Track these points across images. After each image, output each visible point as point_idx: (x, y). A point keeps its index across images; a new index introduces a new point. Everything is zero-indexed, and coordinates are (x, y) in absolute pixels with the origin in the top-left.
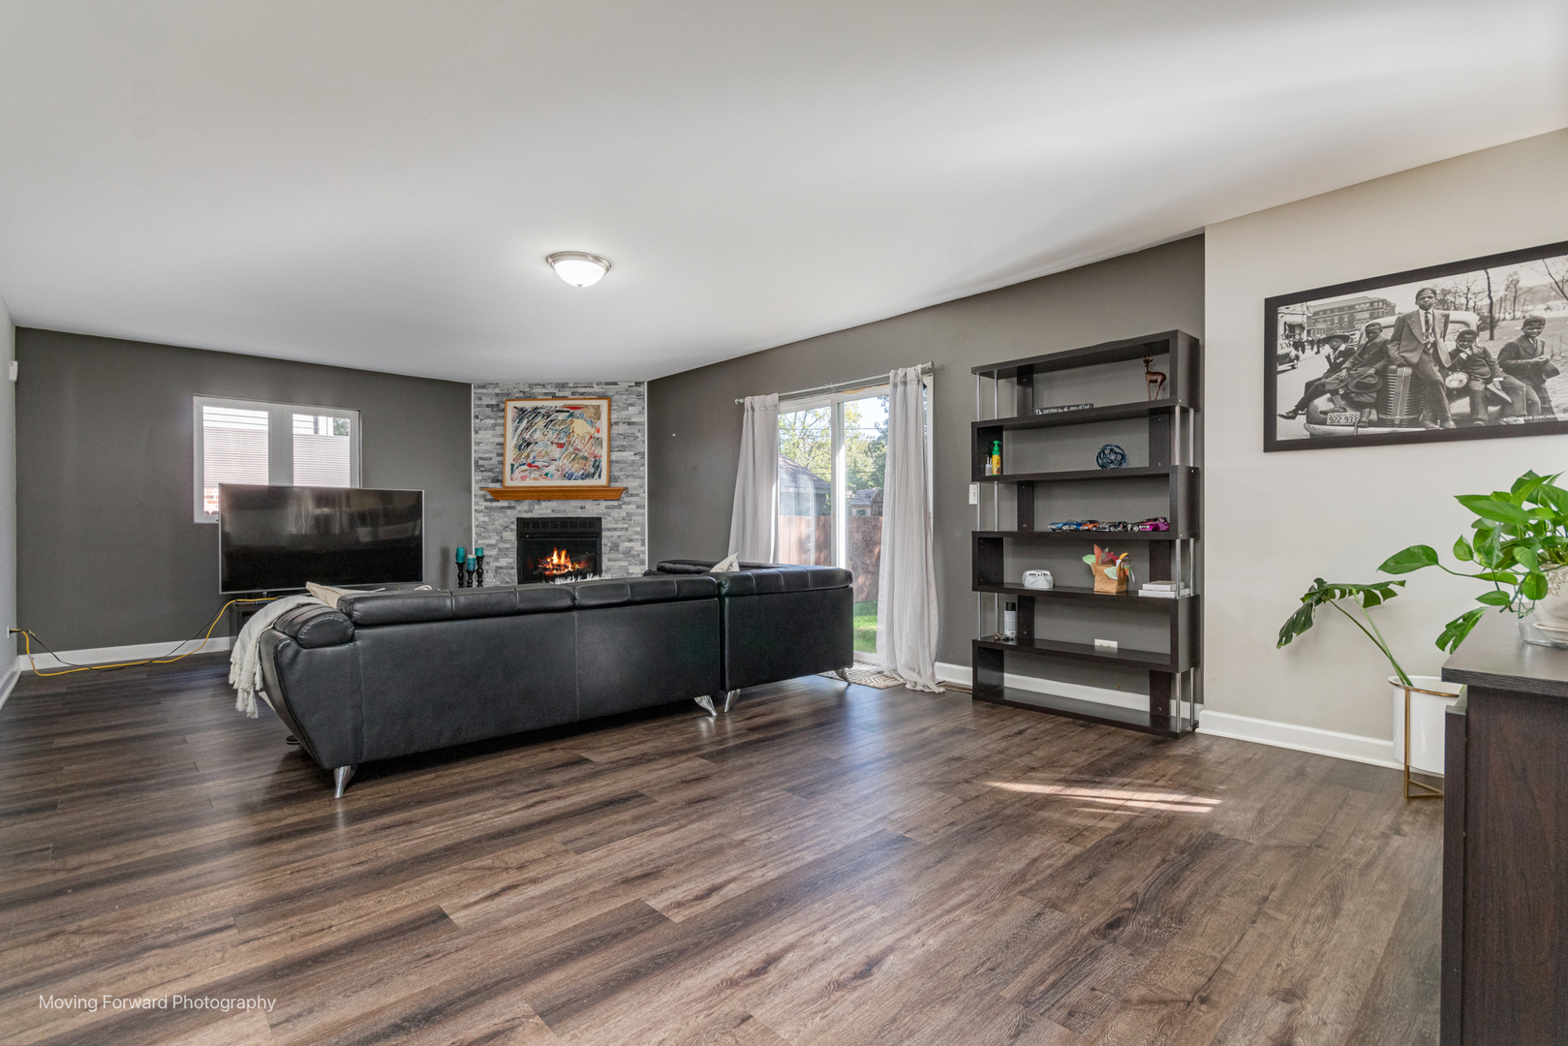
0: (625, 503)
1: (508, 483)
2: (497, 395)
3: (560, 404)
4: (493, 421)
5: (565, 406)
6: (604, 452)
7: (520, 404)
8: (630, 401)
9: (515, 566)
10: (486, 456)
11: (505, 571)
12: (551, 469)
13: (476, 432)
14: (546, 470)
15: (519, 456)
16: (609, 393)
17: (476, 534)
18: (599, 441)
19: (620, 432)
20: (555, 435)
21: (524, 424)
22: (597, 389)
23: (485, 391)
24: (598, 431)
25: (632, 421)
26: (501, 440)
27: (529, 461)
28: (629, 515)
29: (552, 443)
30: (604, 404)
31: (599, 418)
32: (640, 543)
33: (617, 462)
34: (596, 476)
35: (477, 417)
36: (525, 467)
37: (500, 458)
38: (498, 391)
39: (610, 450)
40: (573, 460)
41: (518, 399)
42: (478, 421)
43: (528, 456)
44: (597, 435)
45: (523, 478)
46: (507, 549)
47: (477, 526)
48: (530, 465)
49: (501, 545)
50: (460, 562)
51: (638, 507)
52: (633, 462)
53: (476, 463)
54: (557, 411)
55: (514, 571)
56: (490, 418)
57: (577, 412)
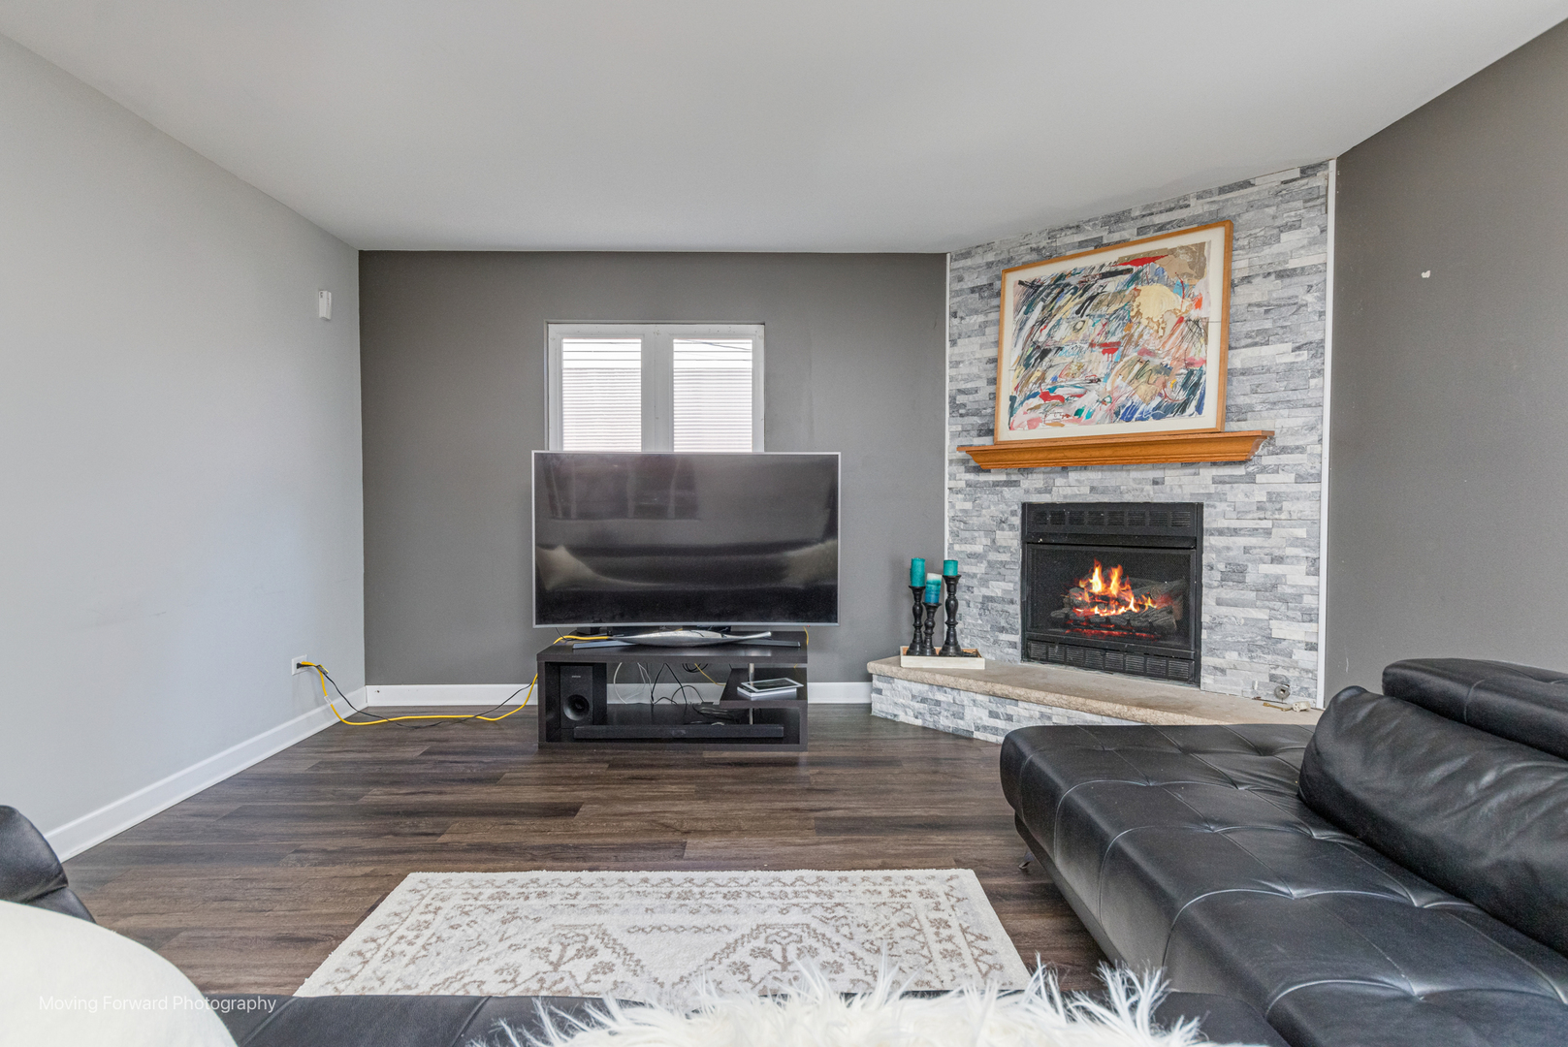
0: (1263, 470)
1: (1005, 434)
2: (989, 265)
3: (1109, 258)
5: (1122, 261)
6: (1210, 353)
7: (1028, 275)
8: (1288, 218)
9: (1017, 598)
10: (969, 385)
11: (999, 607)
12: (1089, 401)
13: (953, 343)
14: (1078, 404)
15: (1026, 380)
16: (1229, 212)
17: (951, 532)
18: (1199, 327)
19: (1256, 298)
20: (1099, 327)
21: (1036, 314)
22: (1198, 208)
23: (969, 262)
24: (1199, 305)
25: (1292, 264)
26: (991, 353)
27: (1045, 388)
28: (1275, 498)
29: (1092, 345)
30: (1214, 238)
31: (1201, 275)
32: (1303, 567)
33: (1246, 372)
34: (1191, 408)
35: (954, 315)
36: (1037, 401)
37: (991, 389)
38: (990, 257)
39: (1228, 346)
40: (1137, 376)
41: (1027, 265)
42: (956, 321)
43: (1042, 379)
44: (1194, 314)
45: (1032, 424)
46: (1004, 564)
47: (953, 519)
48: (1045, 396)
49: (993, 556)
50: (918, 585)
51: (1300, 479)
52: (1290, 368)
53: (953, 399)
54: (1104, 276)
55: (1016, 609)
56: (976, 312)
57: (1147, 269)
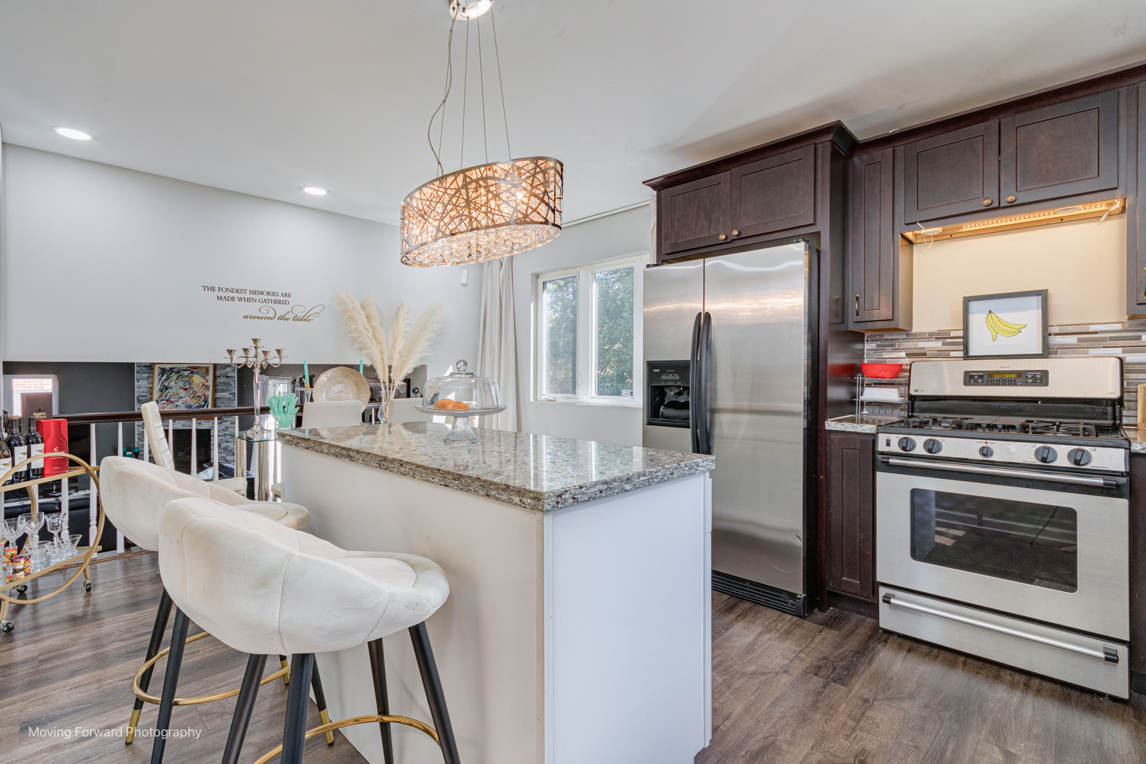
0: (224, 421)
3: (185, 366)
4: (147, 375)
5: (188, 367)
6: (210, 394)
7: (162, 366)
10: (144, 394)
12: (180, 403)
13: (138, 381)
14: (177, 403)
15: (161, 396)
17: (138, 438)
18: (207, 387)
19: (221, 381)
20: (182, 383)
21: (165, 377)
24: (207, 382)
25: (229, 375)
26: (151, 386)
27: (167, 398)
28: (227, 428)
29: (181, 388)
30: (211, 366)
31: (208, 374)
33: (219, 398)
34: (205, 407)
35: (138, 373)
36: (165, 402)
37: (151, 396)
39: (215, 391)
40: (193, 397)
41: (161, 363)
42: (139, 375)
43: (166, 396)
44: (206, 384)
45: (163, 408)
47: (138, 434)
48: (167, 401)
51: (232, 423)
52: (229, 398)
53: (138, 398)
54: (184, 370)
56: (146, 373)
57: (195, 370)
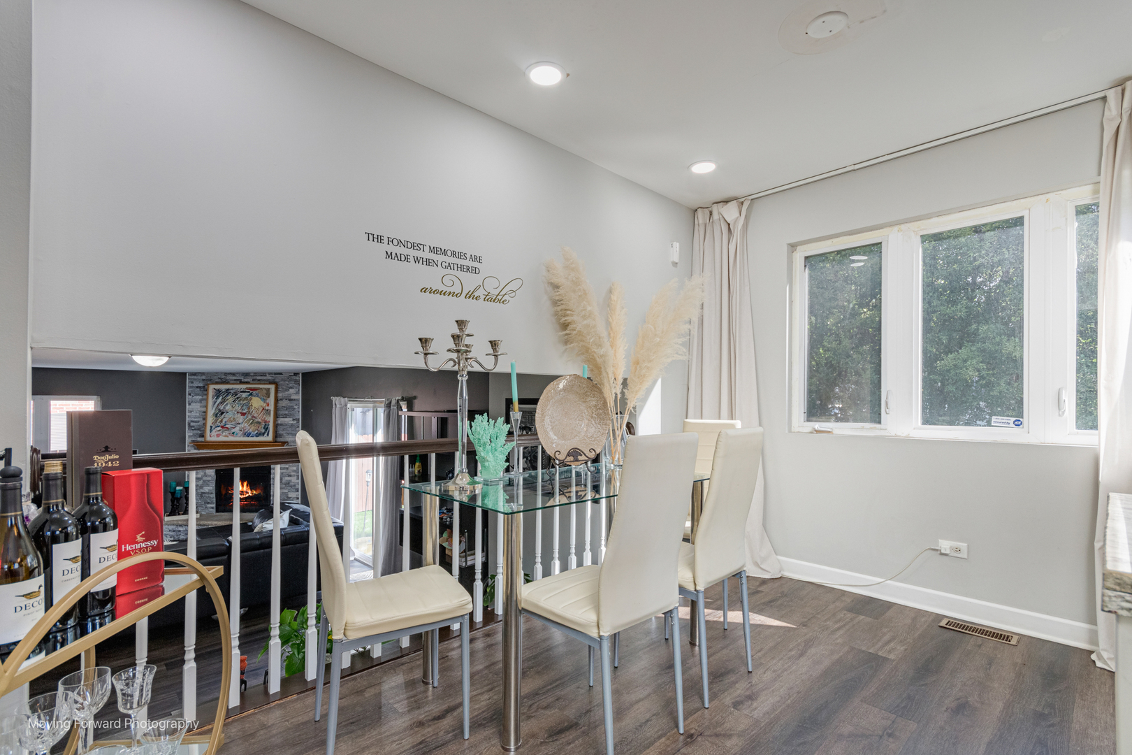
1: (209, 439)
2: (203, 380)
3: (244, 386)
4: (200, 397)
5: (247, 388)
6: (271, 419)
7: (218, 387)
8: (291, 385)
9: (214, 492)
10: (196, 420)
11: (207, 495)
12: (237, 430)
13: (190, 404)
14: (233, 430)
15: (216, 421)
16: (277, 380)
18: (268, 412)
19: (284, 405)
20: (240, 407)
21: (220, 400)
22: (269, 377)
23: (195, 377)
24: (268, 405)
25: (292, 398)
26: (204, 409)
27: (222, 424)
29: (238, 413)
30: (272, 387)
31: (269, 397)
32: (296, 477)
33: (281, 425)
34: (266, 435)
35: (190, 394)
36: (220, 428)
37: (204, 422)
38: (204, 377)
39: (276, 416)
40: (251, 424)
41: (217, 383)
42: (190, 397)
43: (222, 421)
44: (267, 408)
45: (218, 436)
46: (209, 481)
48: (222, 427)
49: (205, 478)
50: (172, 491)
52: (292, 425)
53: (189, 424)
54: (242, 392)
55: (214, 495)
56: (198, 395)
57: (254, 392)
